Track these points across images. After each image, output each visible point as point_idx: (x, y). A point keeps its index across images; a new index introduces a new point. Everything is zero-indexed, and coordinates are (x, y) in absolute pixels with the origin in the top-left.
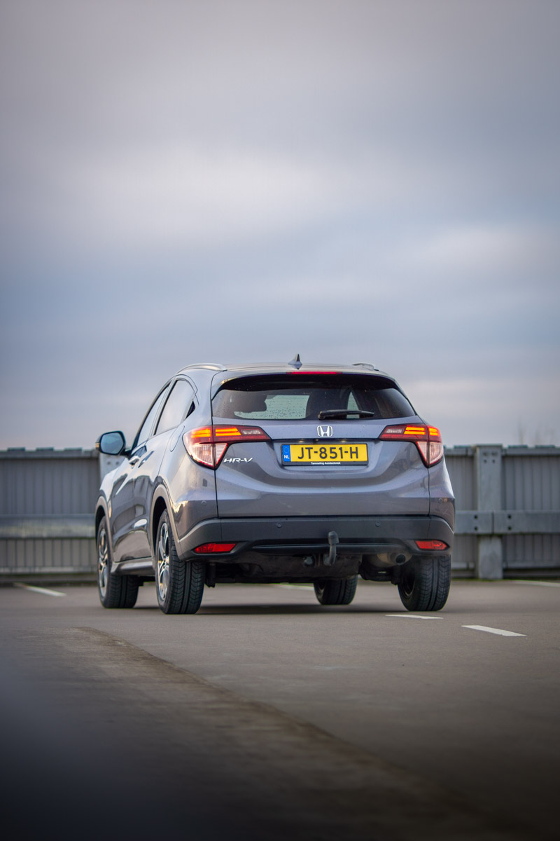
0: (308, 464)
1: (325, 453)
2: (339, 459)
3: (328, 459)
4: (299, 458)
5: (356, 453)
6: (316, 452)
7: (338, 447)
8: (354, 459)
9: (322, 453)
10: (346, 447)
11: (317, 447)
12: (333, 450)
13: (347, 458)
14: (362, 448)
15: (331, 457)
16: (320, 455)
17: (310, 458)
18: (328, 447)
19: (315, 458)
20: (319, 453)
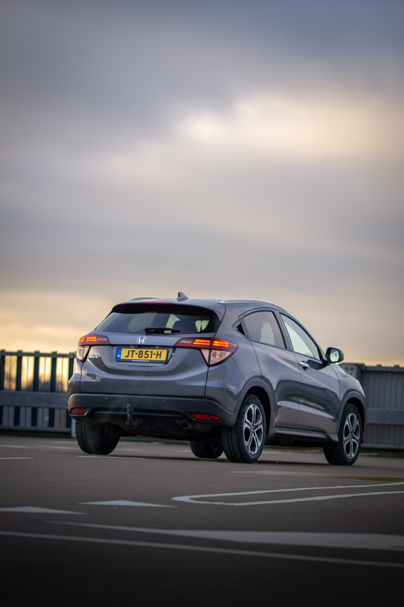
0: (130, 361)
1: (142, 354)
2: (149, 358)
3: (143, 358)
4: (126, 357)
5: (160, 355)
6: (137, 354)
7: (150, 350)
8: (158, 359)
9: (140, 354)
10: (155, 351)
11: (138, 351)
12: (147, 353)
13: (154, 358)
14: (164, 352)
15: (145, 357)
16: (139, 355)
17: (132, 357)
18: (144, 350)
19: (136, 357)
20: (138, 354)
